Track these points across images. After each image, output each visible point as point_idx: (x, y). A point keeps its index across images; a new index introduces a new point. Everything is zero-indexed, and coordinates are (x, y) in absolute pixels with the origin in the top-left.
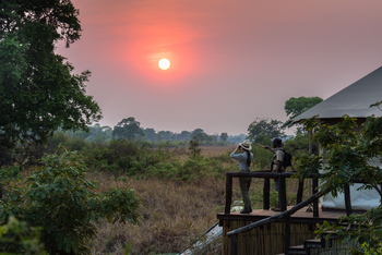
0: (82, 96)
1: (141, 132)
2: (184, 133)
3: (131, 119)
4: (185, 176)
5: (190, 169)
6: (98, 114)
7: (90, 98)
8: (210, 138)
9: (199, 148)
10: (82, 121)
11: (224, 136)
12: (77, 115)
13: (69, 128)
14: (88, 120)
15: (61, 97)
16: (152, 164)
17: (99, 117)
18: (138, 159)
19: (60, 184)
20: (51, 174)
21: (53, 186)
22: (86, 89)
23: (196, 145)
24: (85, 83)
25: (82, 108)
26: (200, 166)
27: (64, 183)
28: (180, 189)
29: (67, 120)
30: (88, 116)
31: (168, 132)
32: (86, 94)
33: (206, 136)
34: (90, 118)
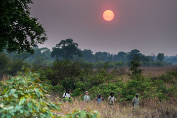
0: (27, 18)
1: (79, 53)
2: (121, 54)
3: (69, 41)
4: (129, 96)
5: (133, 89)
6: (42, 36)
7: (35, 20)
8: (147, 59)
9: (139, 68)
10: (27, 42)
11: (161, 56)
12: (22, 37)
13: (14, 50)
14: (33, 42)
15: (5, 19)
16: (96, 84)
17: (44, 39)
18: (82, 80)
19: (25, 106)
20: (16, 96)
21: (18, 108)
22: (30, 11)
23: (137, 65)
24: (29, 5)
25: (26, 30)
26: (143, 87)
27: (30, 105)
28: (125, 109)
29: (11, 42)
30: (33, 38)
31: (105, 53)
32: (30, 16)
33: (143, 56)
34: (35, 40)
